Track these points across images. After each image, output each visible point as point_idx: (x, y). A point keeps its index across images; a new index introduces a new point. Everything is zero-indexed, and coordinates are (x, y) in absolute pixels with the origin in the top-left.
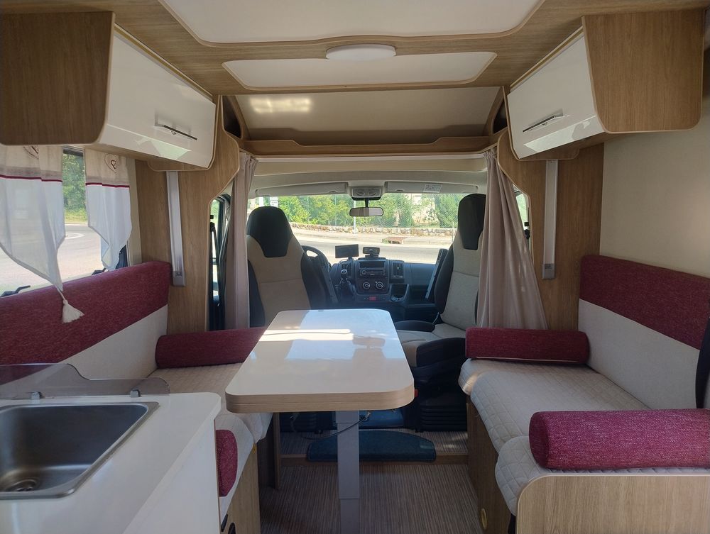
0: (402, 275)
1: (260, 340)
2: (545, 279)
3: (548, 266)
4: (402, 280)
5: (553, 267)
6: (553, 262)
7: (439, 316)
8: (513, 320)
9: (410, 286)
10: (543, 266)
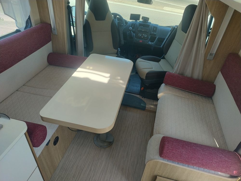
0: (156, 32)
1: (72, 76)
2: (208, 60)
3: (211, 54)
4: (155, 35)
5: (214, 56)
6: (215, 53)
7: (164, 56)
8: (188, 73)
9: (158, 38)
10: (209, 54)
